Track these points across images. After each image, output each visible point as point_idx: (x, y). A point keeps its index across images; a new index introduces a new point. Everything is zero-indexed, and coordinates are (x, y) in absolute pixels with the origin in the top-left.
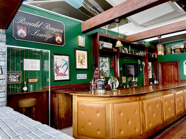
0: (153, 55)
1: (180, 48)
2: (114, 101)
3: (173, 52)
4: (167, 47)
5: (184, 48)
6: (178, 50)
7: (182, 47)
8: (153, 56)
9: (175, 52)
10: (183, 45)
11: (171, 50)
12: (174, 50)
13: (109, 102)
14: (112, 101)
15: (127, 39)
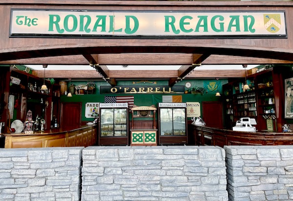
0: (56, 93)
1: (84, 90)
2: (49, 138)
3: (76, 92)
4: (70, 85)
5: (88, 90)
6: (81, 91)
7: (86, 88)
8: (55, 95)
9: (78, 93)
10: (87, 87)
11: (75, 89)
12: (78, 90)
13: (45, 139)
14: (47, 138)
15: (33, 74)
